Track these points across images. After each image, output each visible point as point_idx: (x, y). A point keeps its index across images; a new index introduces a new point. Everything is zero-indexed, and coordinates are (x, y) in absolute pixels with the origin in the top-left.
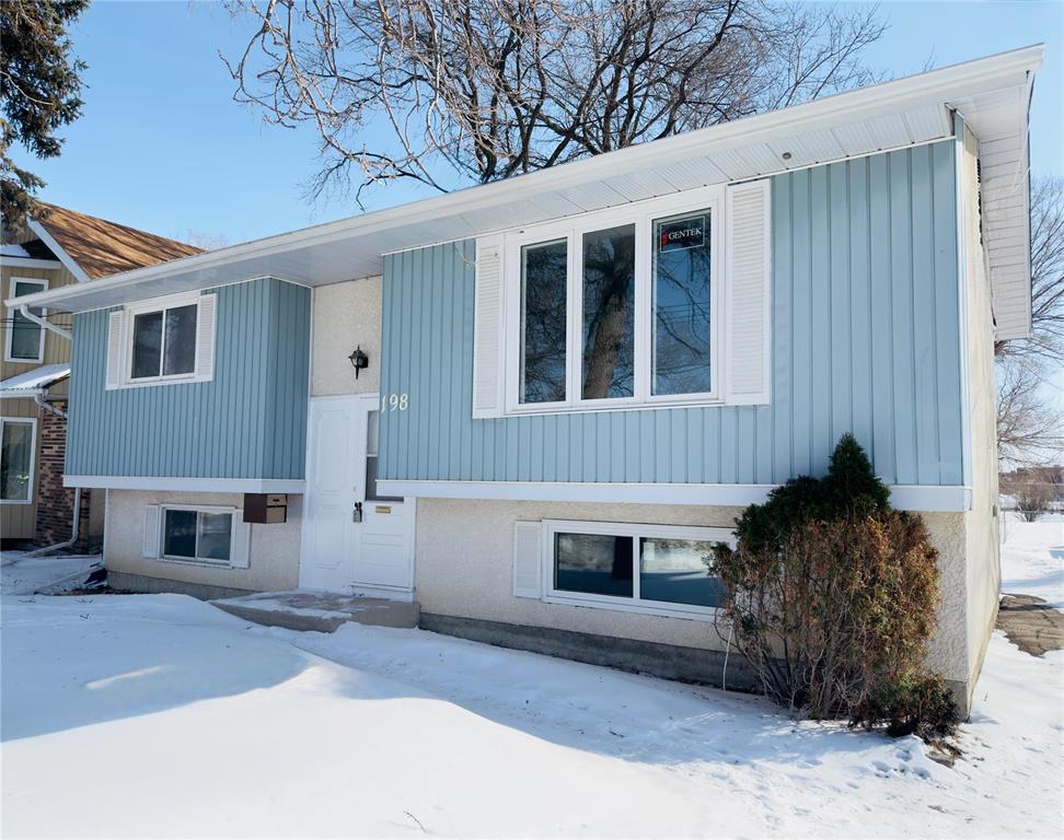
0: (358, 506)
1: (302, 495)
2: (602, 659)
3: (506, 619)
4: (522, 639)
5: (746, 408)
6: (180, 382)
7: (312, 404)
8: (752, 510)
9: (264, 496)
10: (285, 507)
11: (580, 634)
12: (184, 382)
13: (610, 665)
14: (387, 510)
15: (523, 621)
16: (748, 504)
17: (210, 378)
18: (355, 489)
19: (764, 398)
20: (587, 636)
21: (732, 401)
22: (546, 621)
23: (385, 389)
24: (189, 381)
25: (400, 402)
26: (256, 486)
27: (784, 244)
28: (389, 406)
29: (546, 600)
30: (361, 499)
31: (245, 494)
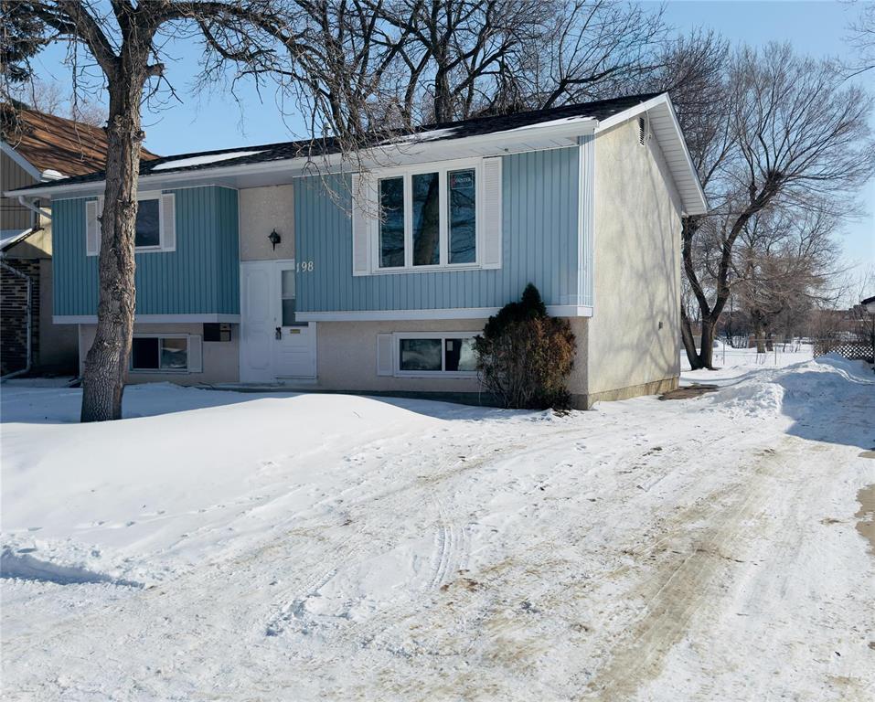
0: (278, 329)
1: (238, 324)
5: (491, 270)
6: (150, 251)
7: (242, 266)
8: (491, 318)
9: (218, 325)
10: (230, 331)
12: (153, 251)
14: (298, 331)
16: (488, 317)
17: (173, 249)
18: (275, 319)
19: (498, 266)
20: (418, 393)
21: (485, 267)
22: (397, 387)
23: (299, 258)
24: (158, 251)
25: (308, 266)
26: (212, 318)
27: (508, 191)
28: (301, 269)
29: (396, 376)
30: (280, 326)
31: (204, 324)
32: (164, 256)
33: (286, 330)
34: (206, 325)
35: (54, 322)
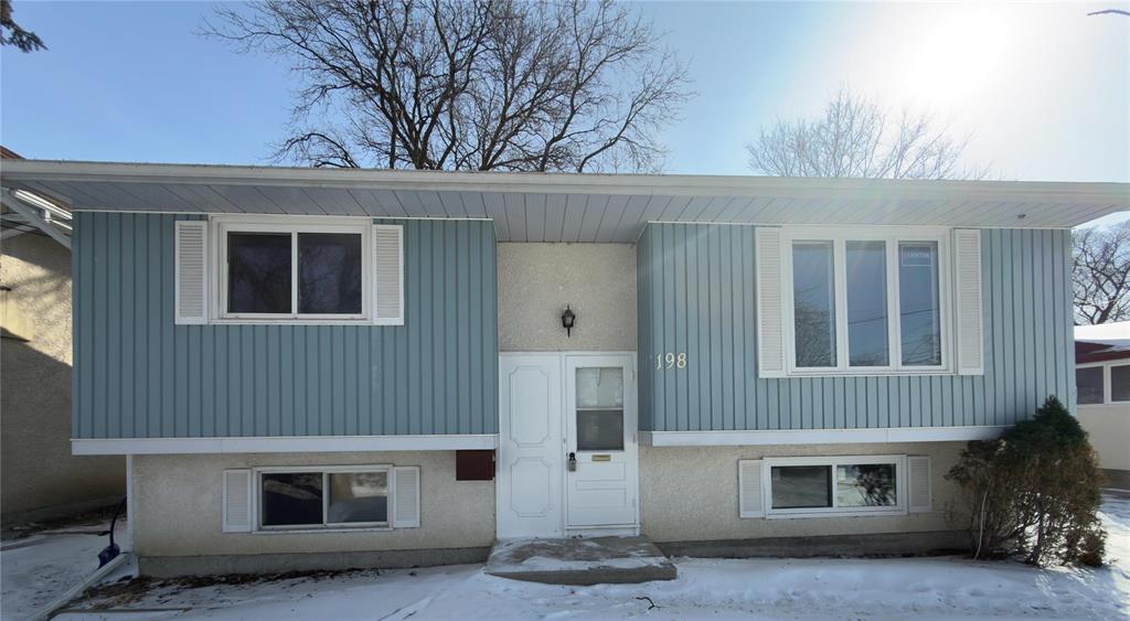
0: (572, 455)
1: (495, 451)
2: (811, 553)
3: (732, 537)
4: (746, 549)
6: (341, 323)
7: (504, 360)
9: (492, 453)
11: (793, 538)
12: (350, 323)
13: (816, 556)
14: (607, 458)
15: (747, 537)
17: (397, 321)
18: (565, 440)
20: (799, 538)
22: (768, 533)
23: (660, 348)
25: (678, 361)
27: (987, 275)
28: (665, 363)
29: (768, 517)
30: (574, 451)
31: (457, 451)
32: (376, 334)
33: (584, 458)
34: (459, 453)
35: (74, 452)
